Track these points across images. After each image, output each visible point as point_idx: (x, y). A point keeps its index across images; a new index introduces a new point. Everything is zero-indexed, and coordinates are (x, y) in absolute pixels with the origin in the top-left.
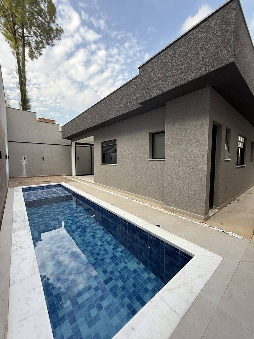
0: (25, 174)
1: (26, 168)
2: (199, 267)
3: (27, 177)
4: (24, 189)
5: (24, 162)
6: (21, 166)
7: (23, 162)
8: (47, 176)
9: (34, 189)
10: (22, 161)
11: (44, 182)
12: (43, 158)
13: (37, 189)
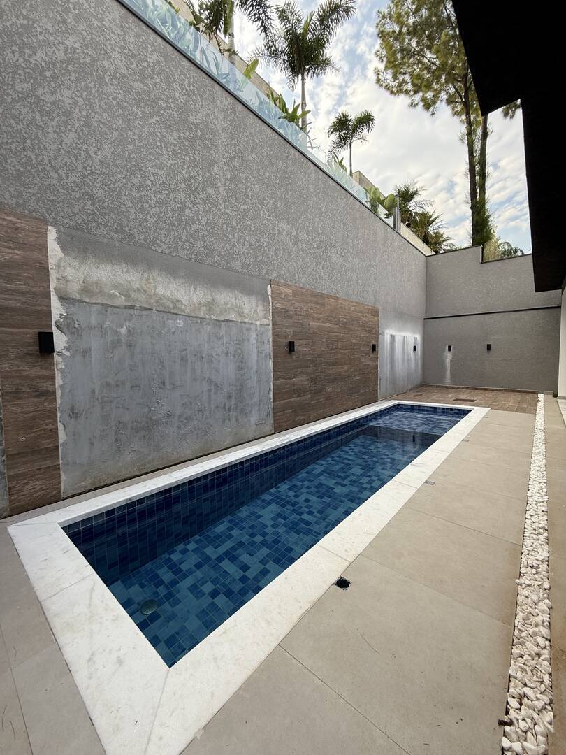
0: (448, 380)
1: (451, 370)
2: (120, 662)
3: (453, 388)
4: (404, 407)
5: (449, 357)
6: (443, 363)
7: (446, 357)
8: (496, 390)
9: (419, 410)
10: (445, 354)
11: (456, 400)
12: (489, 347)
13: (423, 410)
